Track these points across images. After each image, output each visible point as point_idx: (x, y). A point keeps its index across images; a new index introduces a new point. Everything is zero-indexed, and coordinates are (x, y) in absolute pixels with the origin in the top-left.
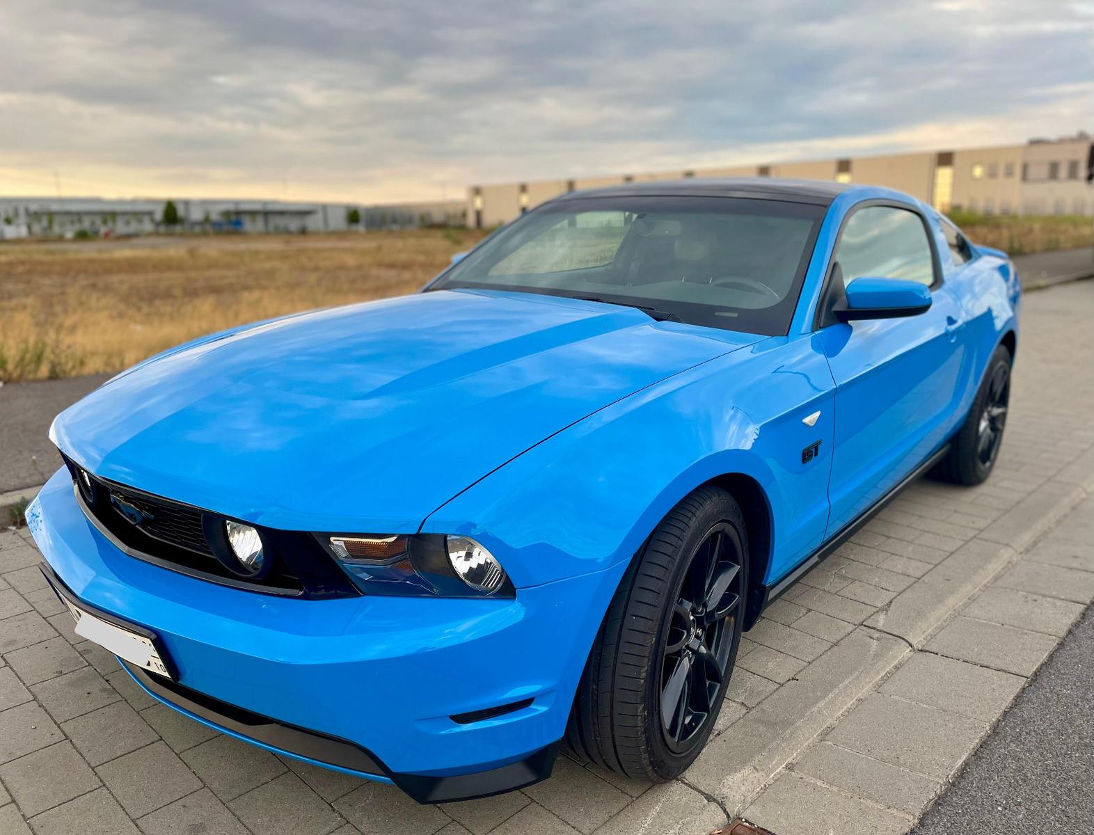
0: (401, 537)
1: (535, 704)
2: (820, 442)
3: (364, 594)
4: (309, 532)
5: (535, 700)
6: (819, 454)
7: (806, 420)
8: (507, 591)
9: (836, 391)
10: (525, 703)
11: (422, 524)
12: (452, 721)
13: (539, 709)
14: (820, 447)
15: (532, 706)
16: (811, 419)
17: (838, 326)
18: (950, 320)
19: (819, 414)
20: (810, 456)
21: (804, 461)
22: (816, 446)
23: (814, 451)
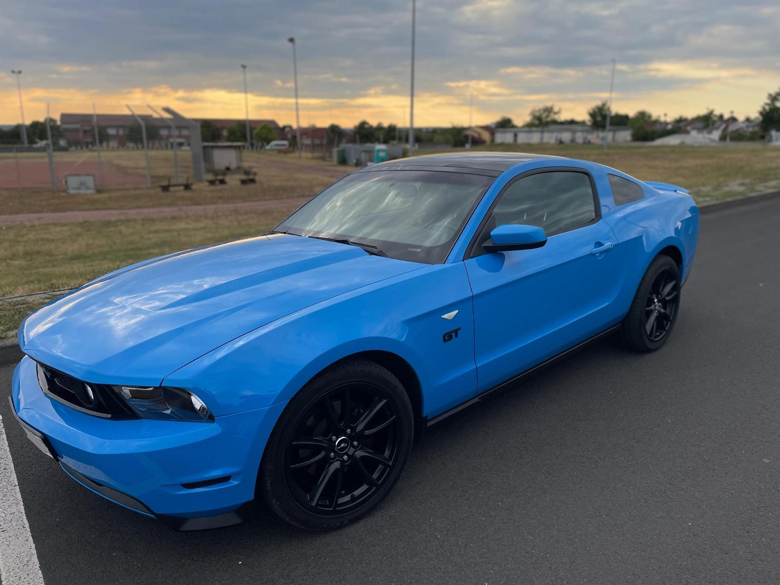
0: (155, 388)
1: (232, 480)
2: (459, 329)
3: (142, 418)
4: (110, 385)
5: (231, 478)
6: (458, 336)
7: (445, 316)
8: (211, 418)
9: (473, 298)
10: (225, 479)
11: (163, 381)
12: (182, 487)
13: (234, 483)
14: (458, 332)
15: (230, 481)
16: (450, 315)
17: (485, 256)
18: (599, 244)
19: (456, 312)
20: (451, 338)
21: (445, 340)
22: (456, 331)
23: (454, 335)
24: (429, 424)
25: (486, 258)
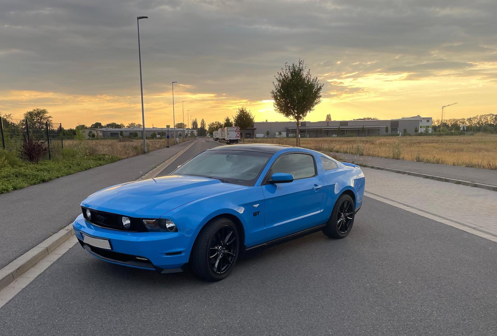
0: (157, 220)
2: (259, 212)
3: (149, 232)
5: (182, 252)
6: (259, 215)
7: (254, 206)
8: (177, 231)
9: (265, 200)
10: (180, 253)
11: (160, 217)
12: (165, 255)
13: (183, 254)
16: (256, 206)
17: (269, 185)
18: (316, 185)
19: (258, 205)
20: (256, 215)
21: (254, 215)
22: (258, 213)
23: (257, 213)
24: (247, 250)
25: (269, 186)
